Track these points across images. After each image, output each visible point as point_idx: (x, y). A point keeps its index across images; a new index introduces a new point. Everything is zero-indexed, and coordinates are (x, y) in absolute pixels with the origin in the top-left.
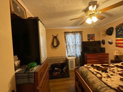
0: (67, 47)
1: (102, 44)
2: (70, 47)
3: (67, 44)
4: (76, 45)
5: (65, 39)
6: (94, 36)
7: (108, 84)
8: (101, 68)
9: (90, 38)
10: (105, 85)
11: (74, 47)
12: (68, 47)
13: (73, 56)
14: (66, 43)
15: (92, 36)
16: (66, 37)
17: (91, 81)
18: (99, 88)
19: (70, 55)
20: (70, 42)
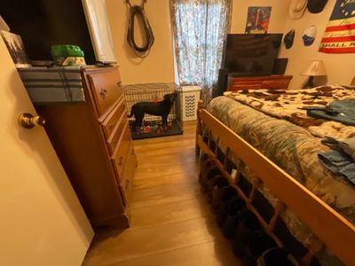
0: (177, 52)
2: (186, 54)
3: (180, 43)
4: (206, 47)
5: (174, 23)
6: (268, 17)
9: (253, 24)
11: (200, 55)
12: (181, 53)
13: (196, 85)
14: (176, 37)
15: (261, 15)
16: (177, 14)
17: (235, 116)
18: (251, 122)
19: (186, 80)
20: (189, 35)
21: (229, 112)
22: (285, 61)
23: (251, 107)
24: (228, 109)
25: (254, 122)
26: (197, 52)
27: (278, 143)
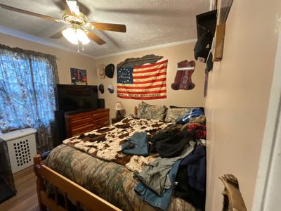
1: (99, 92)
2: (8, 99)
4: (35, 92)
6: (86, 75)
7: (105, 158)
8: (97, 136)
9: (77, 78)
10: (101, 162)
11: (28, 99)
13: (28, 127)
15: (80, 73)
17: (78, 168)
18: (92, 172)
19: (11, 125)
20: (10, 82)
21: (72, 164)
22: (103, 100)
23: (90, 154)
24: (70, 161)
25: (94, 172)
26: (24, 97)
27: (114, 187)
